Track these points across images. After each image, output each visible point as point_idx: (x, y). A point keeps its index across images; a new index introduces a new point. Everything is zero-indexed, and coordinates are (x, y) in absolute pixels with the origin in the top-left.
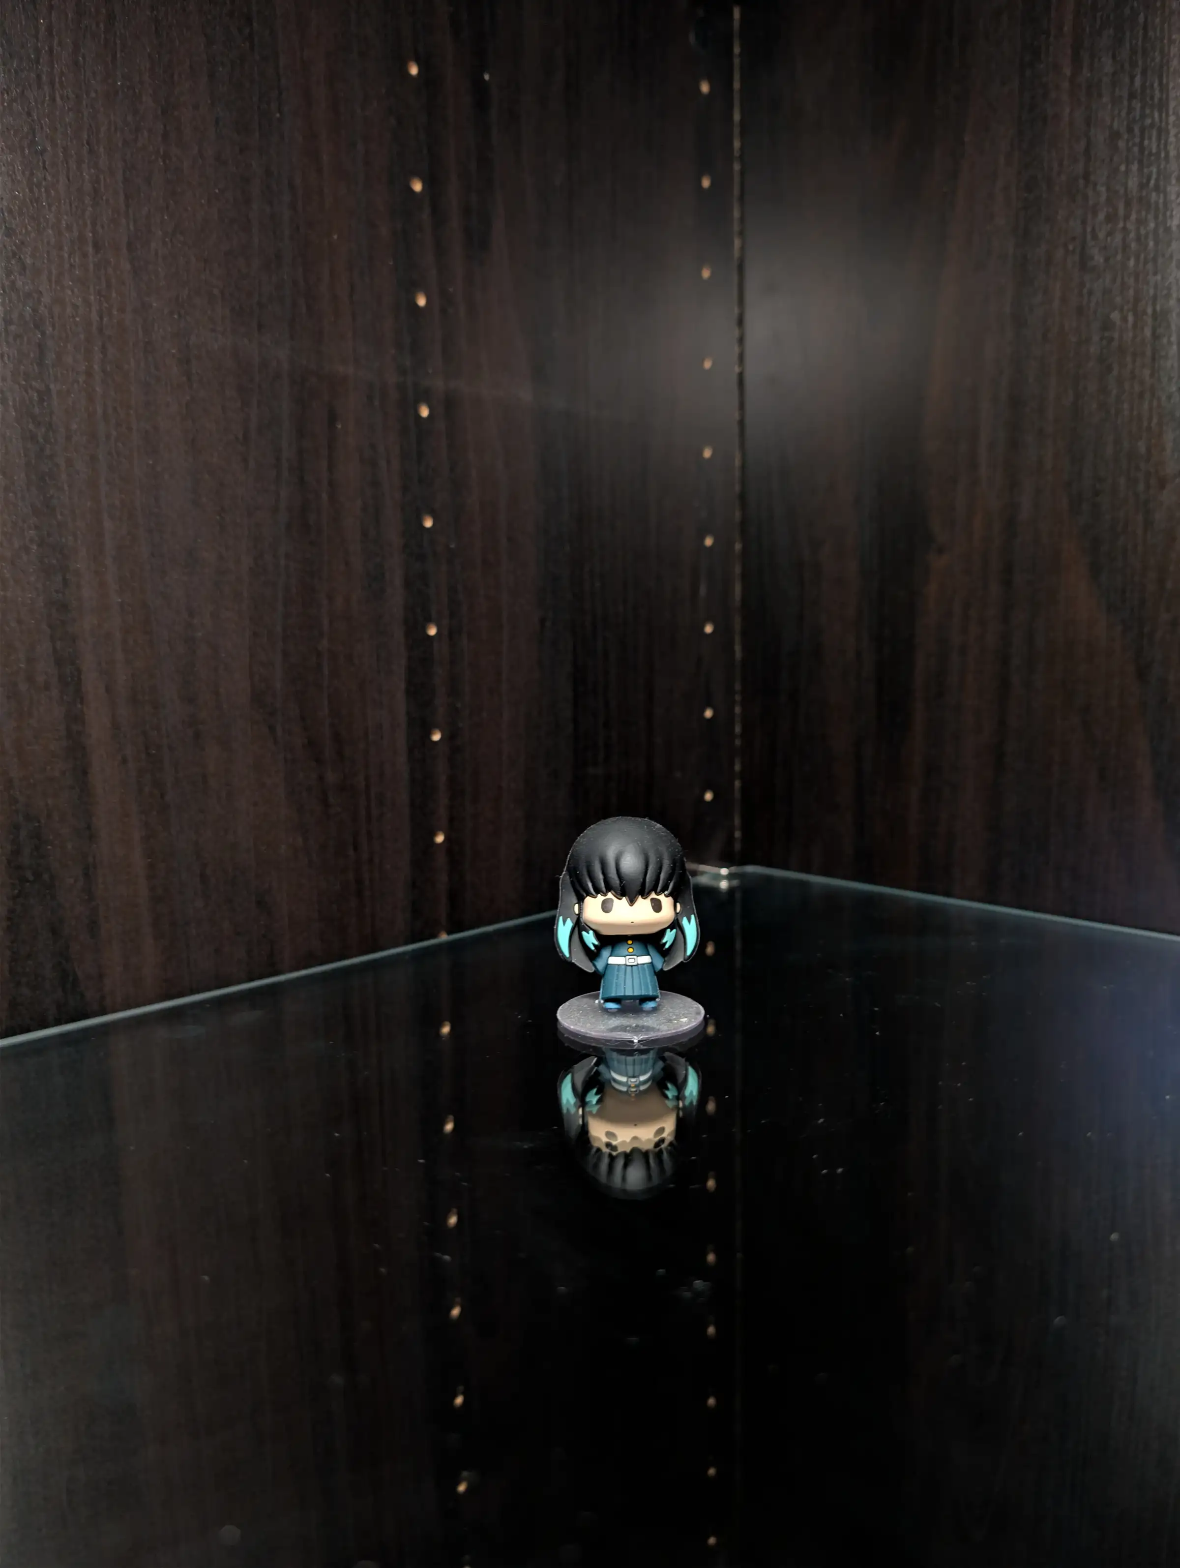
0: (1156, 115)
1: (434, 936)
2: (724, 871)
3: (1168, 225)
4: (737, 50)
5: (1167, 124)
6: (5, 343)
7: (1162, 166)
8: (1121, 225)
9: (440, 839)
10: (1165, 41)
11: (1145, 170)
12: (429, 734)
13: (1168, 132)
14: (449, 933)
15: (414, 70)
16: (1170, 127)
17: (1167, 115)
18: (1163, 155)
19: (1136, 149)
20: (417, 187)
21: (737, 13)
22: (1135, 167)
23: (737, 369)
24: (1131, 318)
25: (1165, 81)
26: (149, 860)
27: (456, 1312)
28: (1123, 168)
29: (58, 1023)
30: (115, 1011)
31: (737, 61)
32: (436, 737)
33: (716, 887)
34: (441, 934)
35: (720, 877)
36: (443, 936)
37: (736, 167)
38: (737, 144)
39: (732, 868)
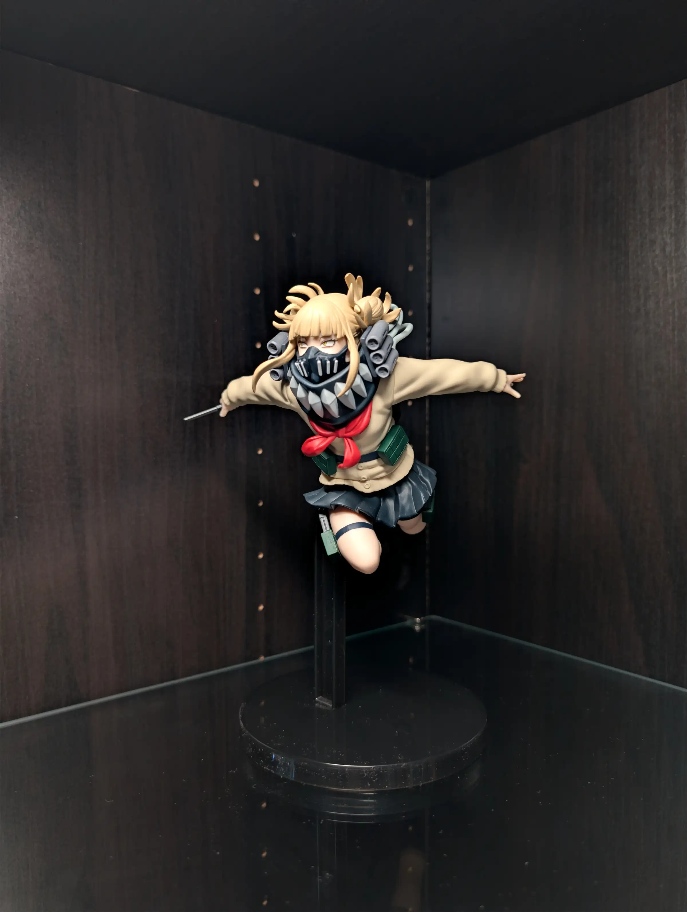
1: (257, 658)
2: (418, 620)
4: (428, 202)
9: (261, 608)
12: (258, 554)
14: (265, 656)
20: (258, 292)
21: (428, 185)
27: (264, 855)
29: (67, 705)
30: (94, 699)
31: (428, 208)
32: (261, 556)
33: (412, 630)
34: (261, 657)
35: (415, 623)
36: (262, 659)
37: (428, 258)
38: (428, 247)
39: (422, 618)
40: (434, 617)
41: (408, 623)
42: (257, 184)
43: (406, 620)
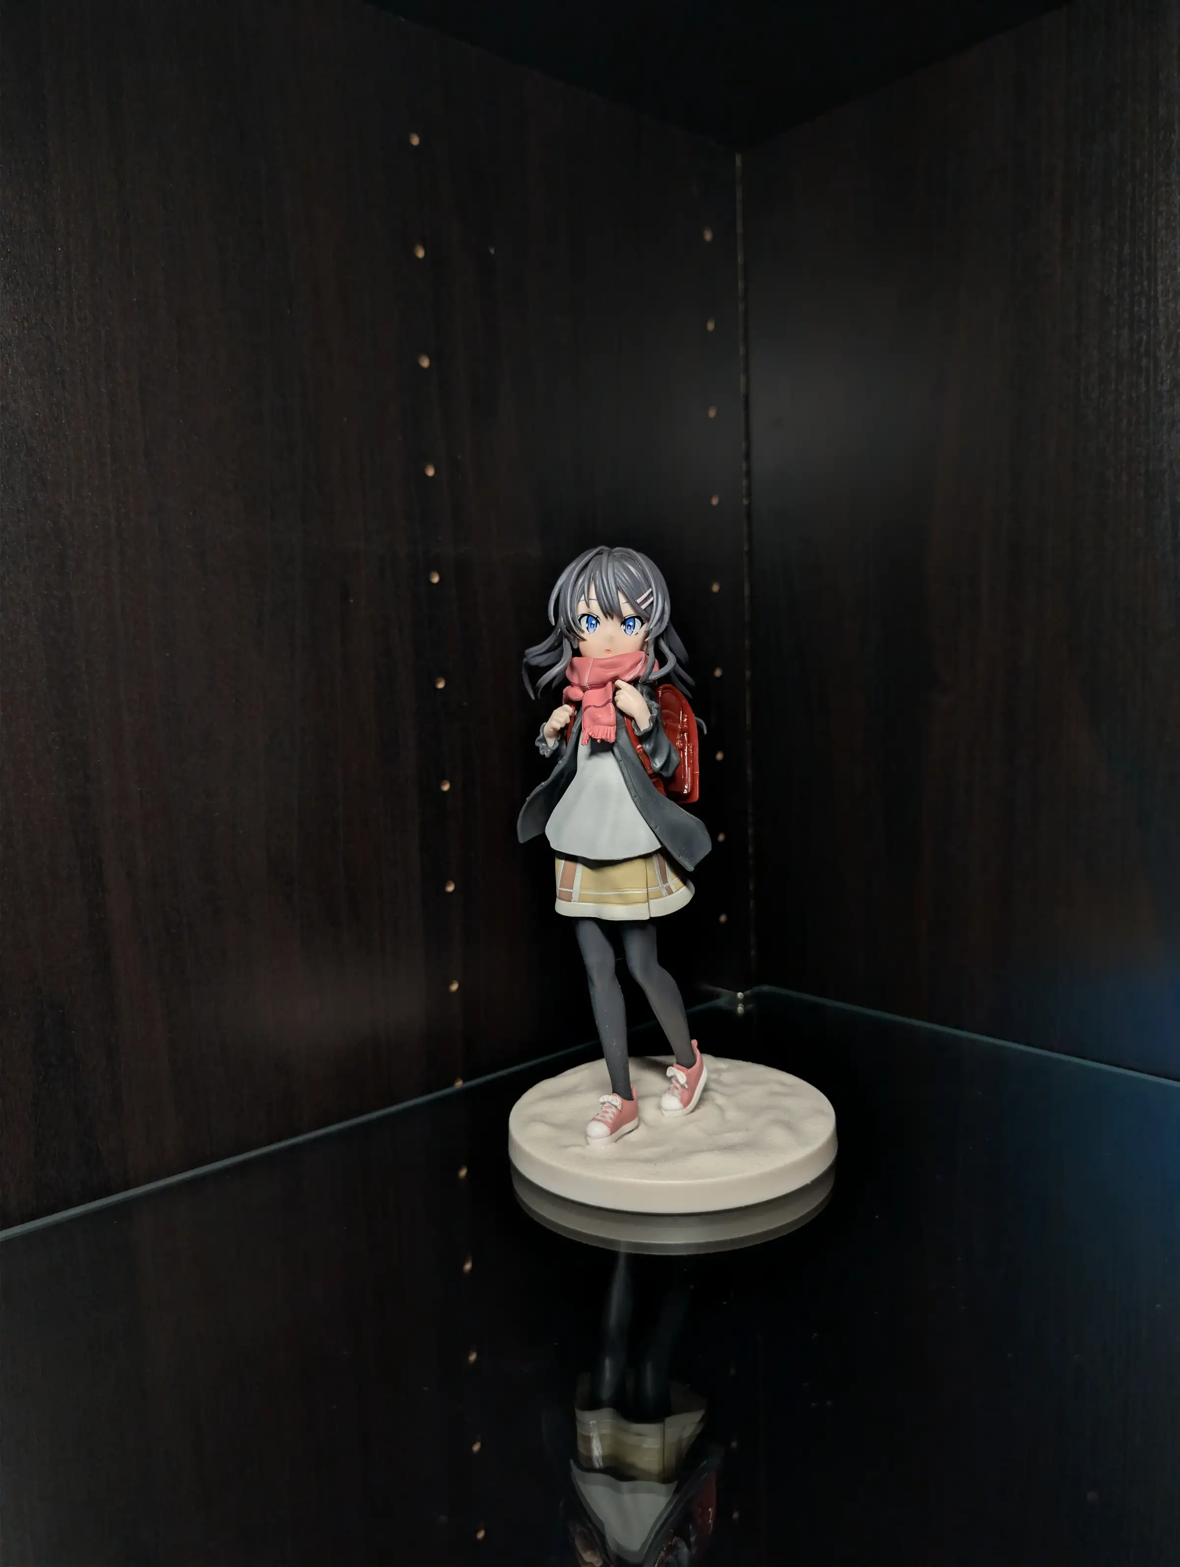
0: (1145, 283)
1: (451, 1084)
2: (740, 996)
3: (1159, 389)
4: (739, 196)
5: (1156, 291)
6: (27, 557)
7: (1152, 332)
8: (1113, 387)
9: (454, 987)
10: (1153, 213)
11: (1137, 337)
12: (444, 885)
13: (1157, 299)
14: (465, 1079)
15: (421, 254)
16: (1159, 295)
17: (1156, 285)
18: (1152, 322)
19: (1126, 315)
20: (425, 363)
21: (738, 161)
22: (1126, 332)
23: (745, 502)
24: (1124, 478)
25: (1152, 252)
26: (170, 1035)
27: (476, 1447)
28: (1114, 333)
29: (82, 1202)
30: (138, 1185)
31: (739, 207)
32: (450, 888)
33: (732, 1013)
34: (457, 1081)
35: (736, 1002)
36: (459, 1084)
37: (741, 307)
38: (741, 285)
39: (748, 992)
40: (765, 988)
41: (722, 1002)
42: (415, 141)
43: (718, 996)
